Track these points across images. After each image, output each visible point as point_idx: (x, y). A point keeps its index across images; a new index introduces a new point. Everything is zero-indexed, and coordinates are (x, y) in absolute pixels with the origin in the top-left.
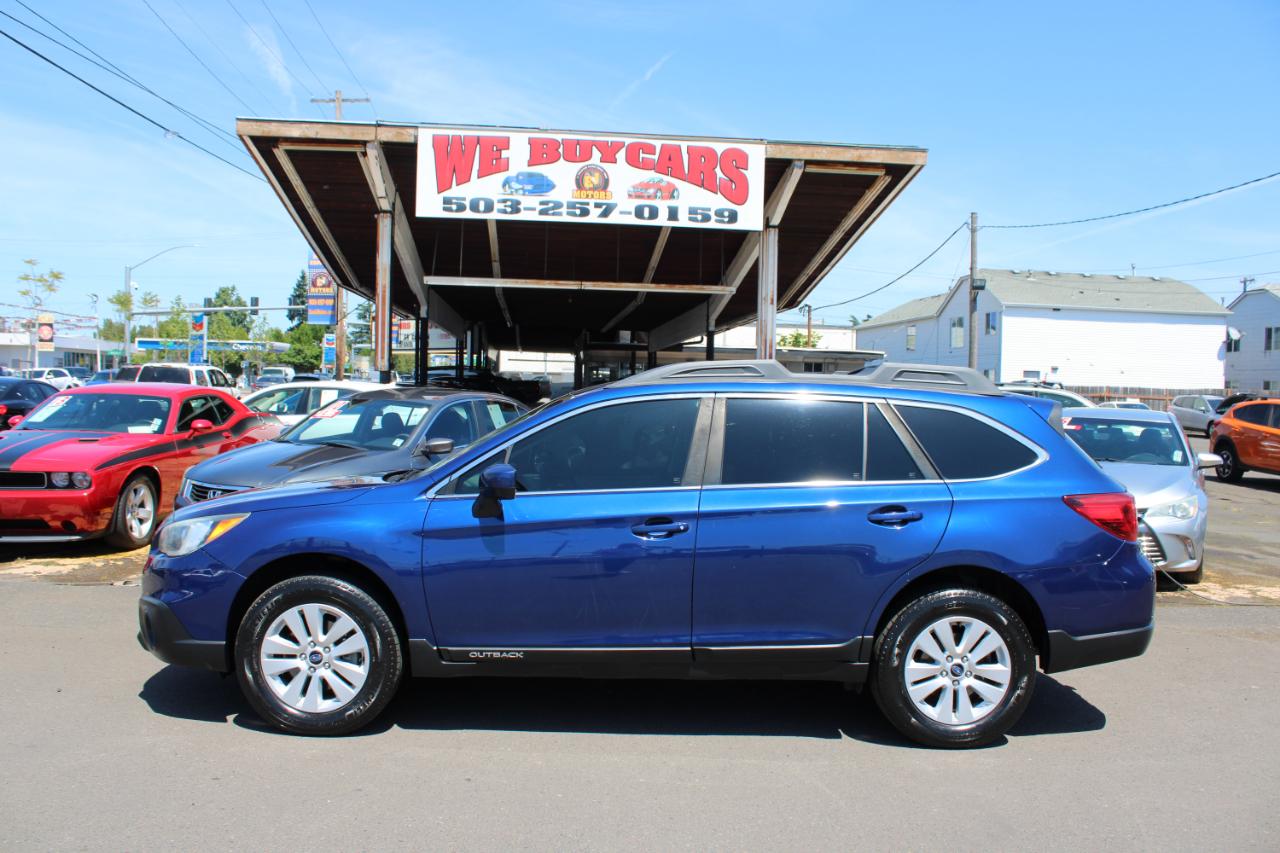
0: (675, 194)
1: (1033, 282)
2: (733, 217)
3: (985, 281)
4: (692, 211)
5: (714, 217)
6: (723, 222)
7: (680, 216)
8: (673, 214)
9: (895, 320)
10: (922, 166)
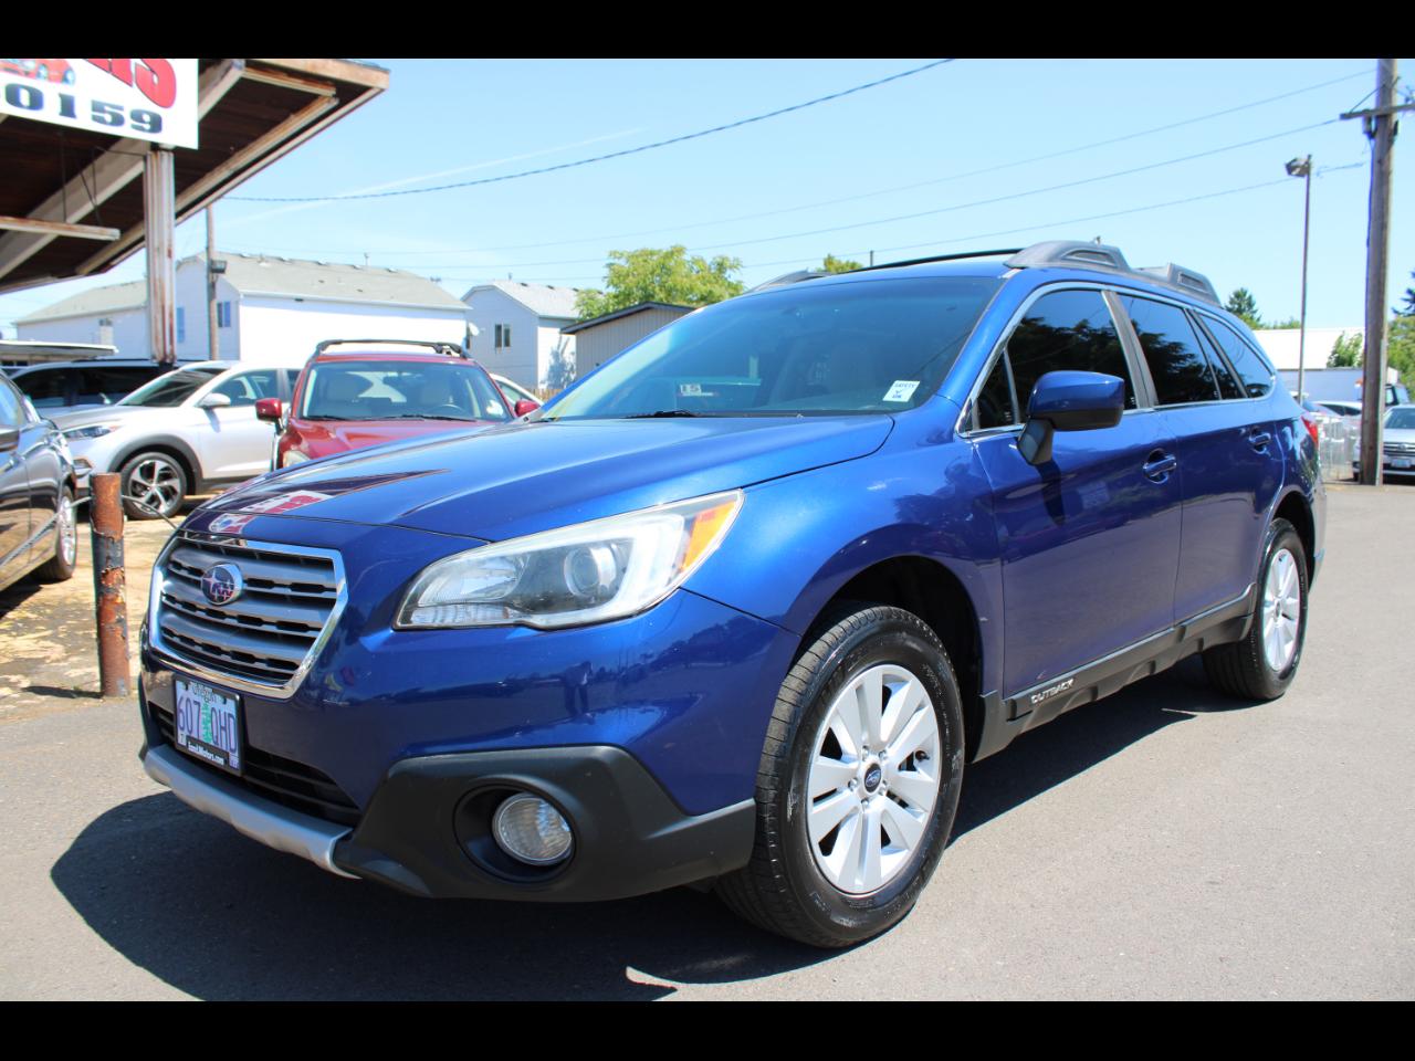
0: (69, 76)
1: (264, 268)
2: (156, 125)
3: (225, 263)
4: (97, 107)
5: (129, 121)
6: (142, 129)
7: (77, 111)
8: (68, 107)
9: (80, 311)
10: (382, 90)
